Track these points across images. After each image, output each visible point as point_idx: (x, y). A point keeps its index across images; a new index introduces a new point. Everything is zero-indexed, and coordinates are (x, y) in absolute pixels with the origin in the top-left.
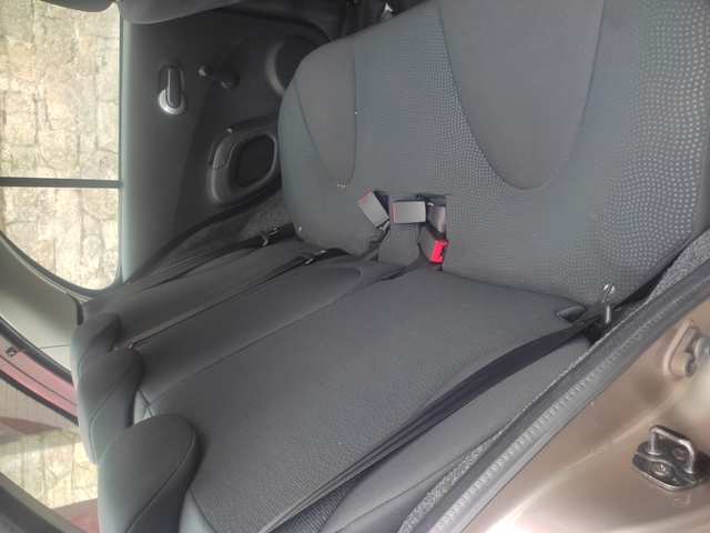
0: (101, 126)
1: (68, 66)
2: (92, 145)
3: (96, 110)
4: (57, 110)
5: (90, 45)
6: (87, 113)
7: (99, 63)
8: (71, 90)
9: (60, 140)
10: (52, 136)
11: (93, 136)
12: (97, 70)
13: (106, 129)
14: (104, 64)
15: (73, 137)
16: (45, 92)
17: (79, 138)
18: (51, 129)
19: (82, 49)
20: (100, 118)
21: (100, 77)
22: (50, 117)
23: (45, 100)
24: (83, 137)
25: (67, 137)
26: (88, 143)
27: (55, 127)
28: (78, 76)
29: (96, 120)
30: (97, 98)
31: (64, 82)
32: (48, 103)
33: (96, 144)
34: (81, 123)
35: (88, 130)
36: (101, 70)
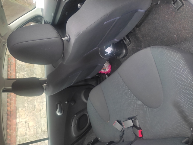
0: (42, 125)
1: (34, 111)
2: (40, 131)
3: (41, 121)
4: (31, 124)
5: (39, 105)
6: (39, 122)
7: (41, 108)
8: (35, 117)
9: (32, 132)
10: (30, 131)
11: (41, 128)
12: (41, 110)
13: (44, 125)
14: (42, 108)
15: (35, 130)
16: (28, 120)
17: (37, 130)
18: (30, 129)
19: (37, 107)
20: (42, 122)
21: (42, 112)
22: (29, 126)
23: (28, 122)
24: (38, 129)
25: (34, 130)
26: (39, 130)
27: (31, 128)
28: (36, 113)
29: (41, 124)
30: (41, 118)
31: (33, 116)
32: (29, 122)
33: (42, 130)
34: (37, 125)
35: (39, 127)
36: (42, 110)
